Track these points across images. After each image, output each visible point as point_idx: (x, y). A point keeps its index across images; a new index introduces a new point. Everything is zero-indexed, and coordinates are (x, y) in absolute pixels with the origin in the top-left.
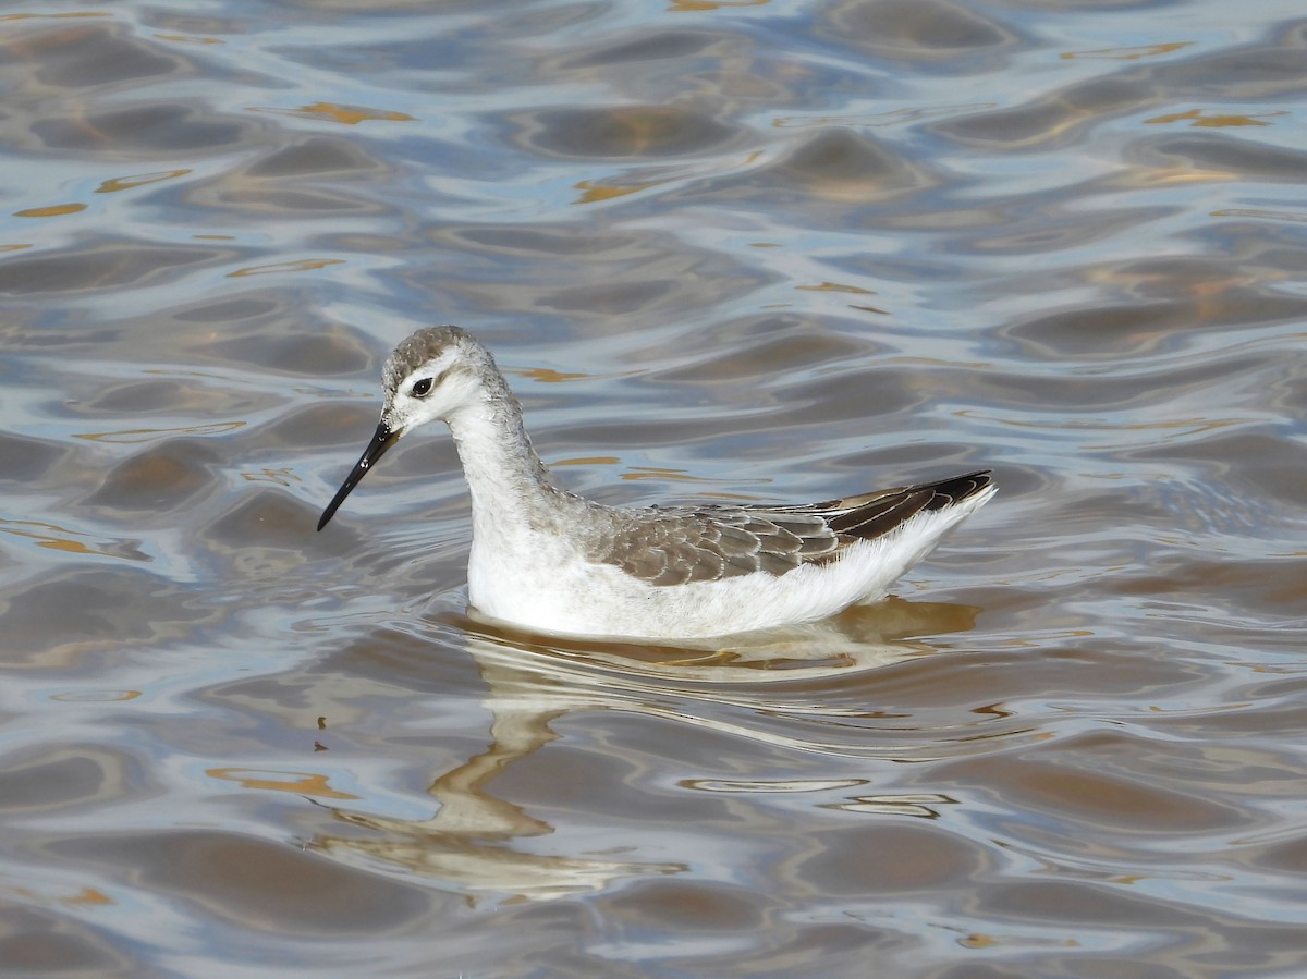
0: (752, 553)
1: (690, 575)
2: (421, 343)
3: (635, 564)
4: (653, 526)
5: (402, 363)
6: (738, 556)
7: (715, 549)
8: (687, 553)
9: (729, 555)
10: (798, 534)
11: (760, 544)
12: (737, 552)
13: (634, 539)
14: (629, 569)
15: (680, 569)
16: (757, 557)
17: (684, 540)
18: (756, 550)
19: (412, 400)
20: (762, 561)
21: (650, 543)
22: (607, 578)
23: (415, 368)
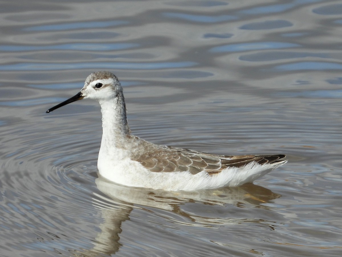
0: (187, 166)
1: (164, 170)
2: (103, 73)
3: (146, 163)
4: (160, 152)
5: (94, 76)
6: (182, 166)
7: (175, 162)
8: (165, 163)
9: (179, 165)
10: (208, 163)
11: (192, 163)
12: (183, 165)
13: (150, 155)
14: (144, 164)
15: (161, 167)
16: (189, 168)
17: (166, 158)
18: (189, 165)
19: (93, 89)
20: (190, 169)
21: (155, 157)
22: (135, 166)
23: (98, 79)
